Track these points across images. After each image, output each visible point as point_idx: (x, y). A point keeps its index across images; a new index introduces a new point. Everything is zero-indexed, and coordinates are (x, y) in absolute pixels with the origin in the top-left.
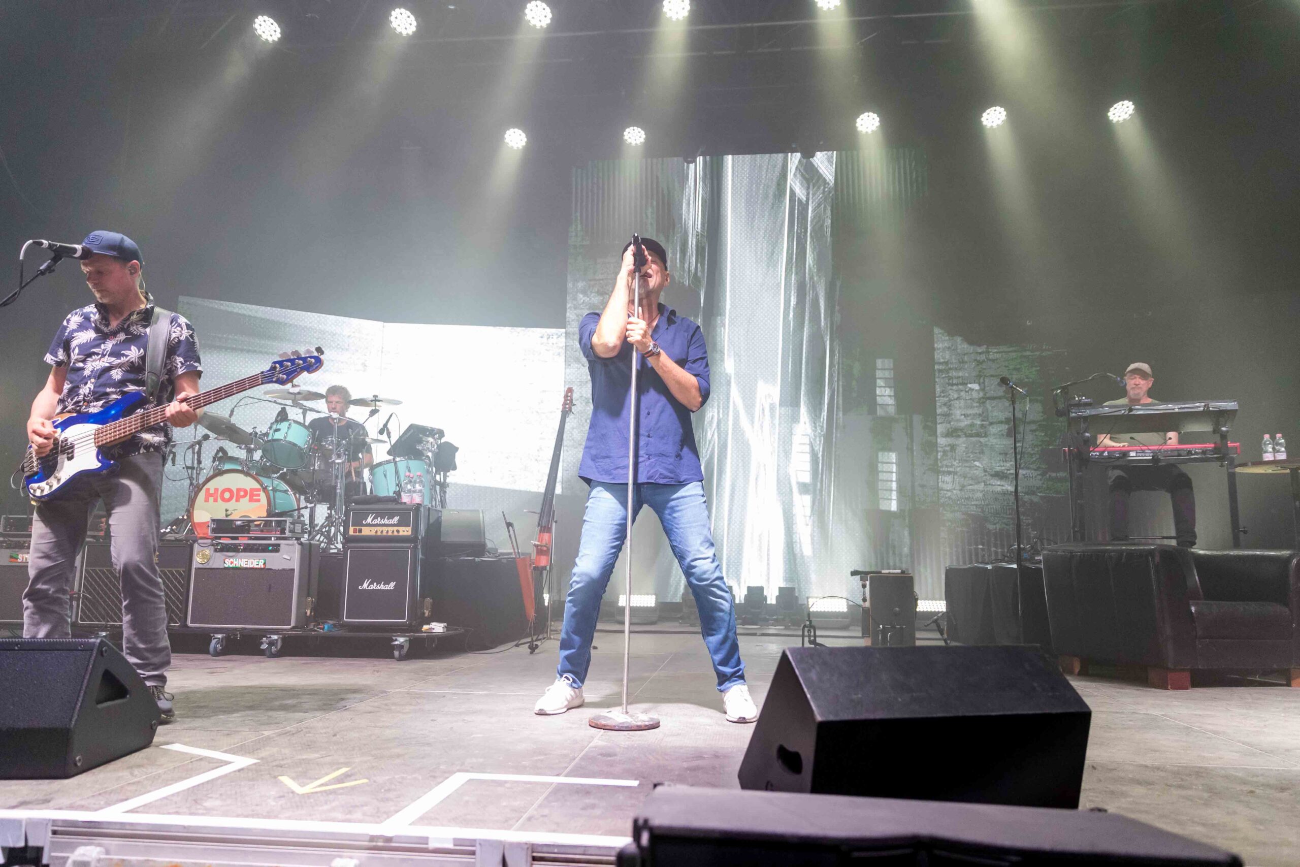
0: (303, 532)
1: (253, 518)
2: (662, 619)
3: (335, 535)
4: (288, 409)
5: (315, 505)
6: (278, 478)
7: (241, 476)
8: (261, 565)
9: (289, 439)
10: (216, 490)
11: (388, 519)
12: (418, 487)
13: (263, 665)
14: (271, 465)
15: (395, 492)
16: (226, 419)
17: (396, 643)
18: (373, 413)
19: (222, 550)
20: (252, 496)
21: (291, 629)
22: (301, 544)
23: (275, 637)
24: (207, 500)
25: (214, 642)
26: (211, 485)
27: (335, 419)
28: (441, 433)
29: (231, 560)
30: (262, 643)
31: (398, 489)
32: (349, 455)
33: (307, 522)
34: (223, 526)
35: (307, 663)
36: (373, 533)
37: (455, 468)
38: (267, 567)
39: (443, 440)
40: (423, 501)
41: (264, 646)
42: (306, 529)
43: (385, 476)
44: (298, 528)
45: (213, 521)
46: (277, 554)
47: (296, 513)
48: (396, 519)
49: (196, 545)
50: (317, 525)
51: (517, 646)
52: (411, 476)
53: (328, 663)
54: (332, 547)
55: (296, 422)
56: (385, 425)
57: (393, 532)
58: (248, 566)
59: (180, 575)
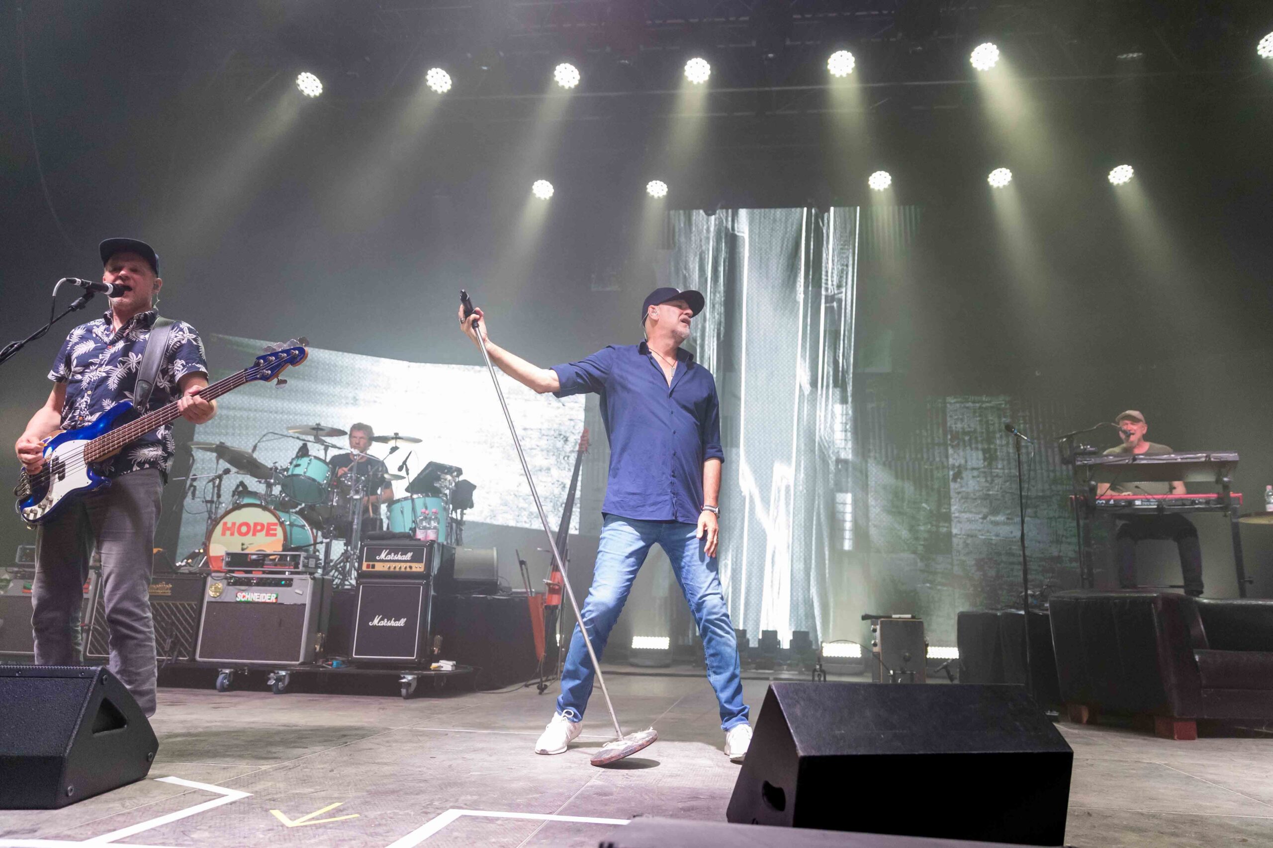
0: (317, 566)
1: (268, 552)
2: (675, 662)
3: (350, 570)
4: (309, 445)
5: (331, 541)
6: (296, 513)
7: (259, 510)
8: (273, 600)
9: (308, 474)
10: (234, 524)
11: (401, 555)
12: (433, 524)
13: (268, 701)
14: (289, 500)
15: (411, 529)
16: (247, 453)
17: (404, 681)
18: (394, 449)
19: (235, 584)
20: (269, 531)
21: (299, 664)
22: (314, 579)
23: (283, 673)
24: (223, 534)
25: (221, 677)
26: (229, 519)
27: (356, 455)
28: (459, 471)
29: (244, 594)
30: (269, 679)
31: (414, 526)
32: (366, 491)
33: (322, 556)
34: (238, 560)
35: (313, 700)
36: (386, 569)
37: (472, 506)
38: (279, 601)
39: (461, 478)
40: (437, 538)
41: (272, 682)
42: (321, 563)
43: (402, 512)
44: (312, 563)
45: (228, 554)
46: (289, 589)
47: (311, 549)
48: (410, 555)
49: (209, 579)
50: (332, 561)
51: (527, 686)
52: (427, 512)
53: (333, 700)
54: (347, 583)
55: (316, 457)
56: (405, 463)
57: (406, 568)
58: (260, 600)
59: (192, 608)
